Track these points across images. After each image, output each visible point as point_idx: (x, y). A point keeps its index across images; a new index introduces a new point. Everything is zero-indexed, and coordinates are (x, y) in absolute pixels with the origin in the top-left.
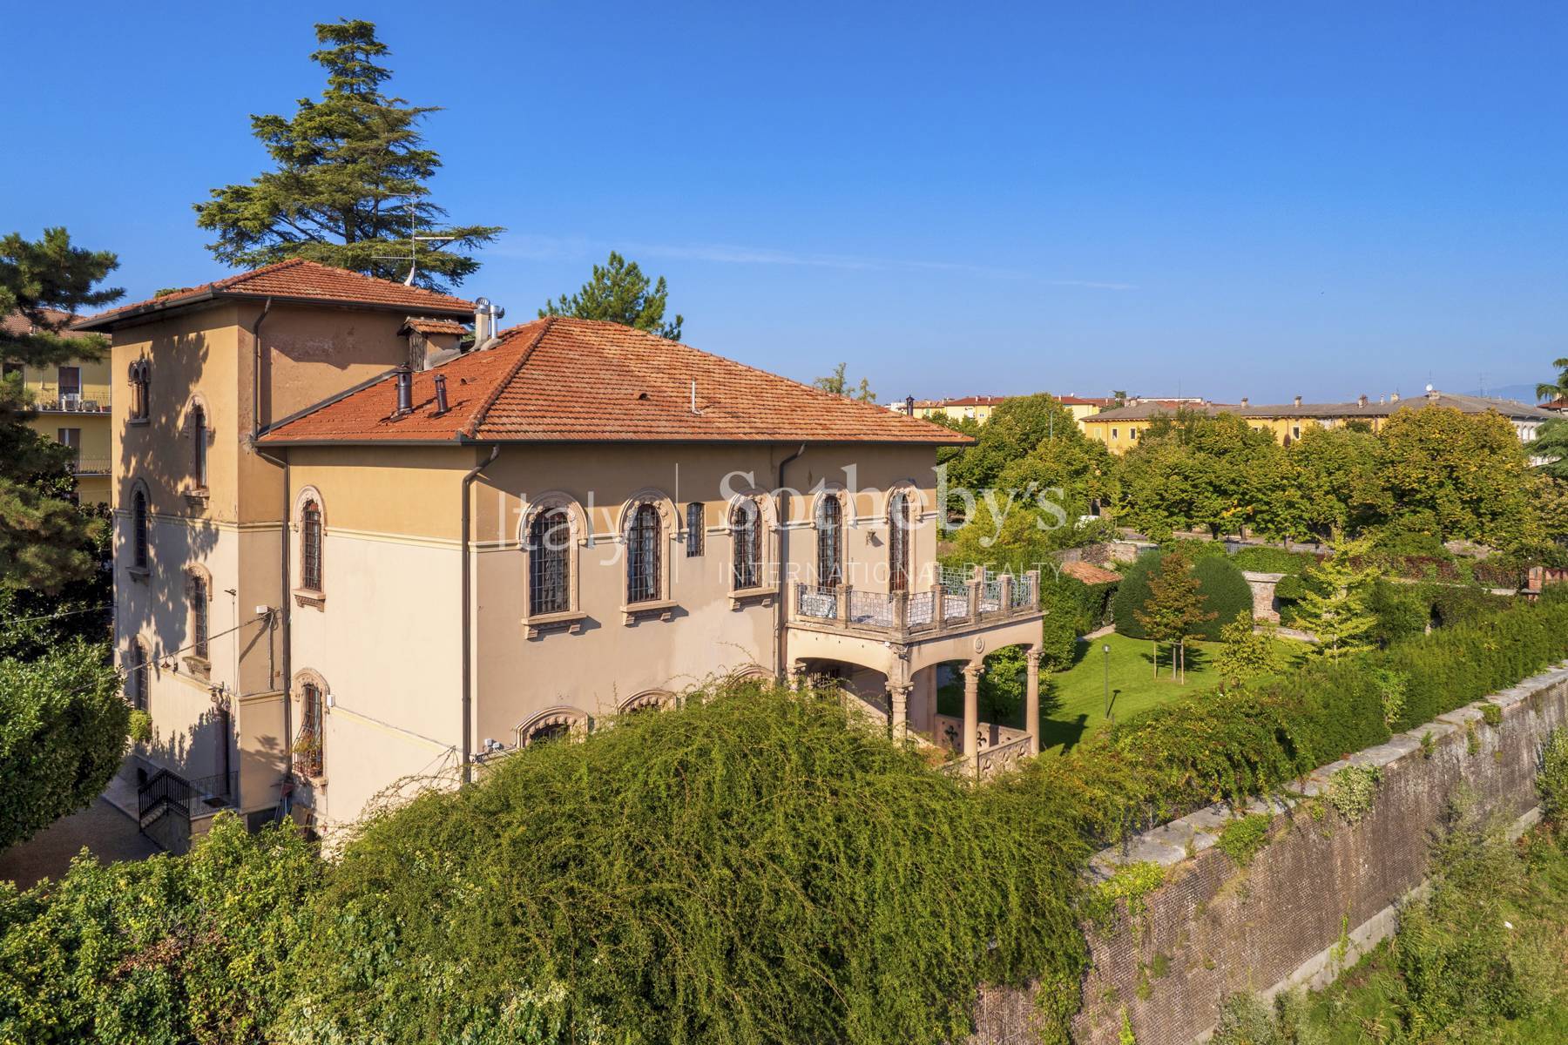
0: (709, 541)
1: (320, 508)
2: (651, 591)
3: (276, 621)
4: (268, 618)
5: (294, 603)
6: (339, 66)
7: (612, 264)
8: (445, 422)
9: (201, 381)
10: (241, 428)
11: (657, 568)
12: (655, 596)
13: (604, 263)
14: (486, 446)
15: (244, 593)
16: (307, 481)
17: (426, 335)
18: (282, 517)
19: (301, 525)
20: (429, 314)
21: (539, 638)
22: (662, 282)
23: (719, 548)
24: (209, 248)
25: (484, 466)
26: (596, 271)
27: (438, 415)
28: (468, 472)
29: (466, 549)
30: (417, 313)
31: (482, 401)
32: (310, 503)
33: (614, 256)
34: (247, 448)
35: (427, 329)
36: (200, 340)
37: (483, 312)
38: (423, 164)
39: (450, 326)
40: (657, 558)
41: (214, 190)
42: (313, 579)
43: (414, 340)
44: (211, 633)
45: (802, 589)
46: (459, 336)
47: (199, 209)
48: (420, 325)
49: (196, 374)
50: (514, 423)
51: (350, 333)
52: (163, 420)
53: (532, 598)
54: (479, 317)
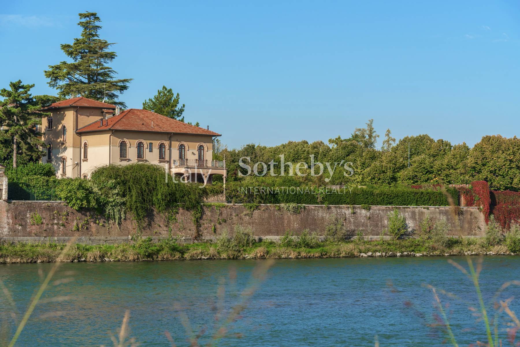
0: (154, 149)
1: (87, 143)
2: (142, 157)
3: (79, 165)
4: (77, 164)
5: (82, 161)
6: (86, 26)
7: (163, 90)
8: (107, 127)
9: (64, 120)
10: (74, 129)
11: (143, 153)
12: (143, 158)
13: (161, 89)
14: (112, 130)
15: (73, 159)
16: (85, 139)
17: (106, 113)
18: (80, 146)
19: (83, 147)
20: (107, 109)
21: (121, 161)
22: (178, 94)
23: (156, 151)
24: (48, 83)
25: (113, 133)
26: (159, 91)
27: (106, 126)
28: (110, 134)
29: (110, 146)
30: (105, 108)
31: (113, 124)
32: (85, 143)
33: (164, 87)
34: (74, 133)
35: (106, 112)
36: (64, 113)
37: (117, 108)
38: (111, 56)
39: (111, 111)
40: (143, 151)
41: (50, 66)
42: (86, 156)
43: (104, 114)
44: (66, 166)
45: (175, 161)
46: (112, 113)
47: (46, 72)
48: (105, 111)
49: (63, 119)
50: (118, 127)
51: (92, 112)
52: (55, 128)
53: (120, 155)
54: (116, 109)
